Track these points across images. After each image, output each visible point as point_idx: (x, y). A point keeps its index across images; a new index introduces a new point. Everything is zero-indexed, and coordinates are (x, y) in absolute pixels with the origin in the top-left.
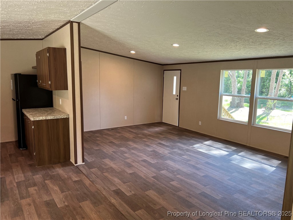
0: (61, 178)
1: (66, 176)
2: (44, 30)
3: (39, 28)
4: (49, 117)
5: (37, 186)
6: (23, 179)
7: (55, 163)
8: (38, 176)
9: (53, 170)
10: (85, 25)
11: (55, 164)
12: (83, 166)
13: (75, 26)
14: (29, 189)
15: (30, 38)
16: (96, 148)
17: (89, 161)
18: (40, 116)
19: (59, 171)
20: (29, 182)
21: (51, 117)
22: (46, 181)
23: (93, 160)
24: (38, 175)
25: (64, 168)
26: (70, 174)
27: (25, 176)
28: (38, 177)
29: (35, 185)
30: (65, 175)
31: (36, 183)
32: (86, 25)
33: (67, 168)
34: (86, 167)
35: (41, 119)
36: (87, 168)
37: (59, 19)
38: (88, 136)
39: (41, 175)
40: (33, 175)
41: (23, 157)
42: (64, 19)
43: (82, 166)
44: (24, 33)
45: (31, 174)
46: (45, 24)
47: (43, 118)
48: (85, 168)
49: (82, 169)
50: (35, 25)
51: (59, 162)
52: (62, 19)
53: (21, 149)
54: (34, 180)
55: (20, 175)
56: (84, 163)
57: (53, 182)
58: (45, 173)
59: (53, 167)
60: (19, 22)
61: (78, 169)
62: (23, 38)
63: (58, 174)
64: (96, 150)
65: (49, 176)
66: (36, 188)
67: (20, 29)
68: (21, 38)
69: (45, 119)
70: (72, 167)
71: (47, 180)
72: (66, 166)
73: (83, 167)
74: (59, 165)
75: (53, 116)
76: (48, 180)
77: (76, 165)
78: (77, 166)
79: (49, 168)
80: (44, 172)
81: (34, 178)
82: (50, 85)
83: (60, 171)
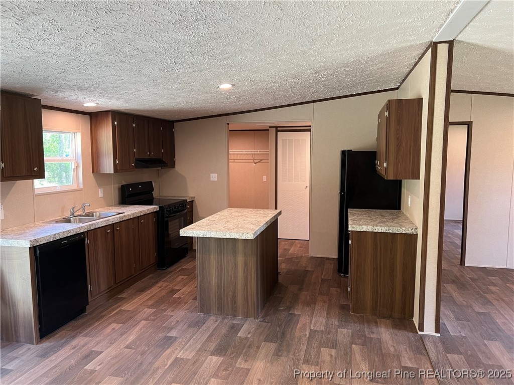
0: (381, 349)
1: (392, 349)
2: (393, 70)
3: (381, 68)
4: (378, 227)
5: (335, 349)
6: (322, 328)
7: (382, 316)
8: (345, 330)
9: (375, 330)
10: (466, 43)
11: (384, 318)
12: (433, 341)
13: (443, 50)
14: (322, 349)
15: (377, 90)
16: (479, 309)
17: (452, 334)
18: (363, 224)
19: (384, 335)
20: (329, 336)
21: (383, 228)
22: (354, 346)
23: (463, 334)
24: (347, 329)
25: (396, 331)
26: (402, 348)
27: (326, 324)
28: (344, 333)
29: (334, 345)
30: (391, 346)
31: (338, 343)
32: (468, 43)
33: (402, 335)
34: (440, 345)
35: (364, 230)
36: (442, 348)
37: (409, 44)
38: (470, 278)
39: (351, 331)
40: (339, 327)
41: (339, 290)
42: (418, 43)
43: (431, 340)
44: (363, 82)
45: (336, 323)
46: (387, 58)
47: (368, 228)
48: (436, 347)
49: (429, 345)
50: (372, 65)
51: (390, 317)
52: (414, 43)
53: (342, 274)
54: (337, 336)
55: (321, 319)
56: (439, 335)
57: (365, 352)
58: (358, 329)
59: (376, 322)
60: (343, 64)
61: (421, 342)
62: (365, 91)
63: (379, 340)
64: (479, 313)
65: (363, 338)
66: (333, 352)
67: (353, 77)
68: (362, 92)
69: (371, 230)
70: (411, 335)
71: (356, 344)
72: (400, 329)
73: (435, 343)
74: (388, 322)
75: (385, 227)
76: (359, 344)
77: (420, 333)
78: (422, 337)
79: (368, 322)
80: (358, 327)
81: (339, 331)
82: (386, 169)
83: (386, 335)
